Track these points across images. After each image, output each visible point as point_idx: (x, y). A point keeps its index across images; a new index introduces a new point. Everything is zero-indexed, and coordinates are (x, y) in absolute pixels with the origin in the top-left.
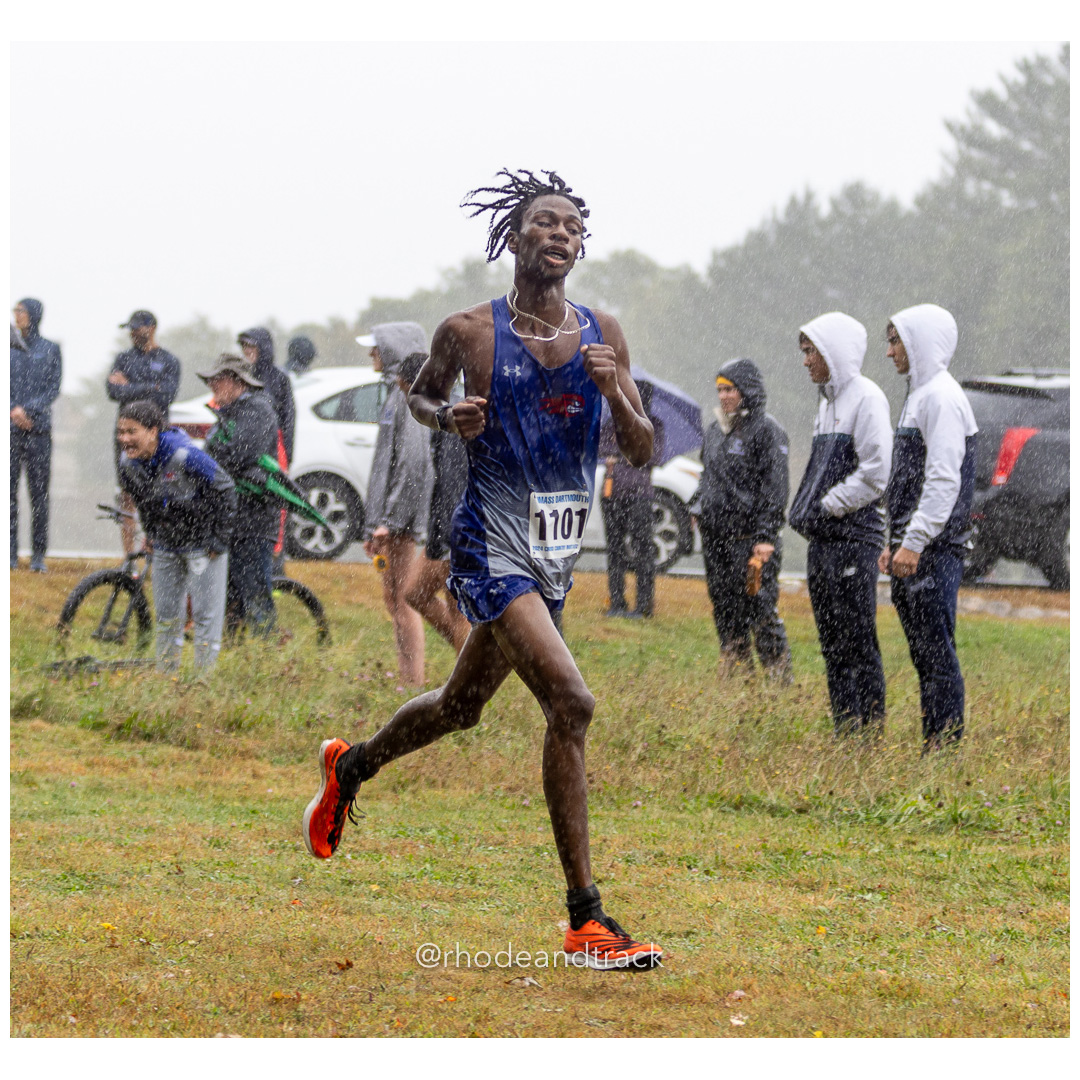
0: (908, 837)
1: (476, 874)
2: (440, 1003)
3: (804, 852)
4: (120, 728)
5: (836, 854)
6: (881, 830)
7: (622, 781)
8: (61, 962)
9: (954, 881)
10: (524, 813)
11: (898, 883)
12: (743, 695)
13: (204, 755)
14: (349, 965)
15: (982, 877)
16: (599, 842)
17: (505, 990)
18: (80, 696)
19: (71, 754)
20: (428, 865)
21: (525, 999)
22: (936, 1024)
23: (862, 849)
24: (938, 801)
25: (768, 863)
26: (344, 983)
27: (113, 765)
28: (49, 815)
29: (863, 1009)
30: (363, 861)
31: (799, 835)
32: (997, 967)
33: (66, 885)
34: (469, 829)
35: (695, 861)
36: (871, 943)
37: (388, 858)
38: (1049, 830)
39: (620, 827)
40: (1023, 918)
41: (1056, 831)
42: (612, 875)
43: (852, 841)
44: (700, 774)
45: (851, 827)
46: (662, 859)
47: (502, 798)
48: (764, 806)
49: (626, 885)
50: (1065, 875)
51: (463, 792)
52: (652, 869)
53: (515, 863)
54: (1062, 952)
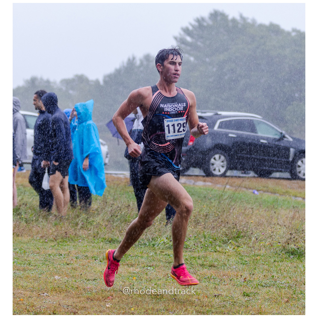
0: (162, 250)
1: (30, 262)
2: (19, 301)
3: (130, 255)
5: (139, 256)
6: (153, 248)
7: (75, 235)
10: (45, 244)
11: (158, 264)
16: (68, 253)
17: (38, 297)
20: (16, 260)
21: (44, 300)
23: (147, 254)
24: (170, 239)
29: (146, 301)
34: (28, 249)
35: (97, 258)
36: (149, 282)
38: (204, 248)
39: (75, 248)
40: (195, 274)
41: (205, 248)
42: (72, 262)
43: (144, 252)
44: (99, 232)
45: (144, 247)
46: (87, 257)
47: (39, 240)
48: (118, 241)
49: (76, 265)
50: (208, 261)
51: (27, 238)
52: (84, 260)
53: (42, 259)
54: (206, 284)
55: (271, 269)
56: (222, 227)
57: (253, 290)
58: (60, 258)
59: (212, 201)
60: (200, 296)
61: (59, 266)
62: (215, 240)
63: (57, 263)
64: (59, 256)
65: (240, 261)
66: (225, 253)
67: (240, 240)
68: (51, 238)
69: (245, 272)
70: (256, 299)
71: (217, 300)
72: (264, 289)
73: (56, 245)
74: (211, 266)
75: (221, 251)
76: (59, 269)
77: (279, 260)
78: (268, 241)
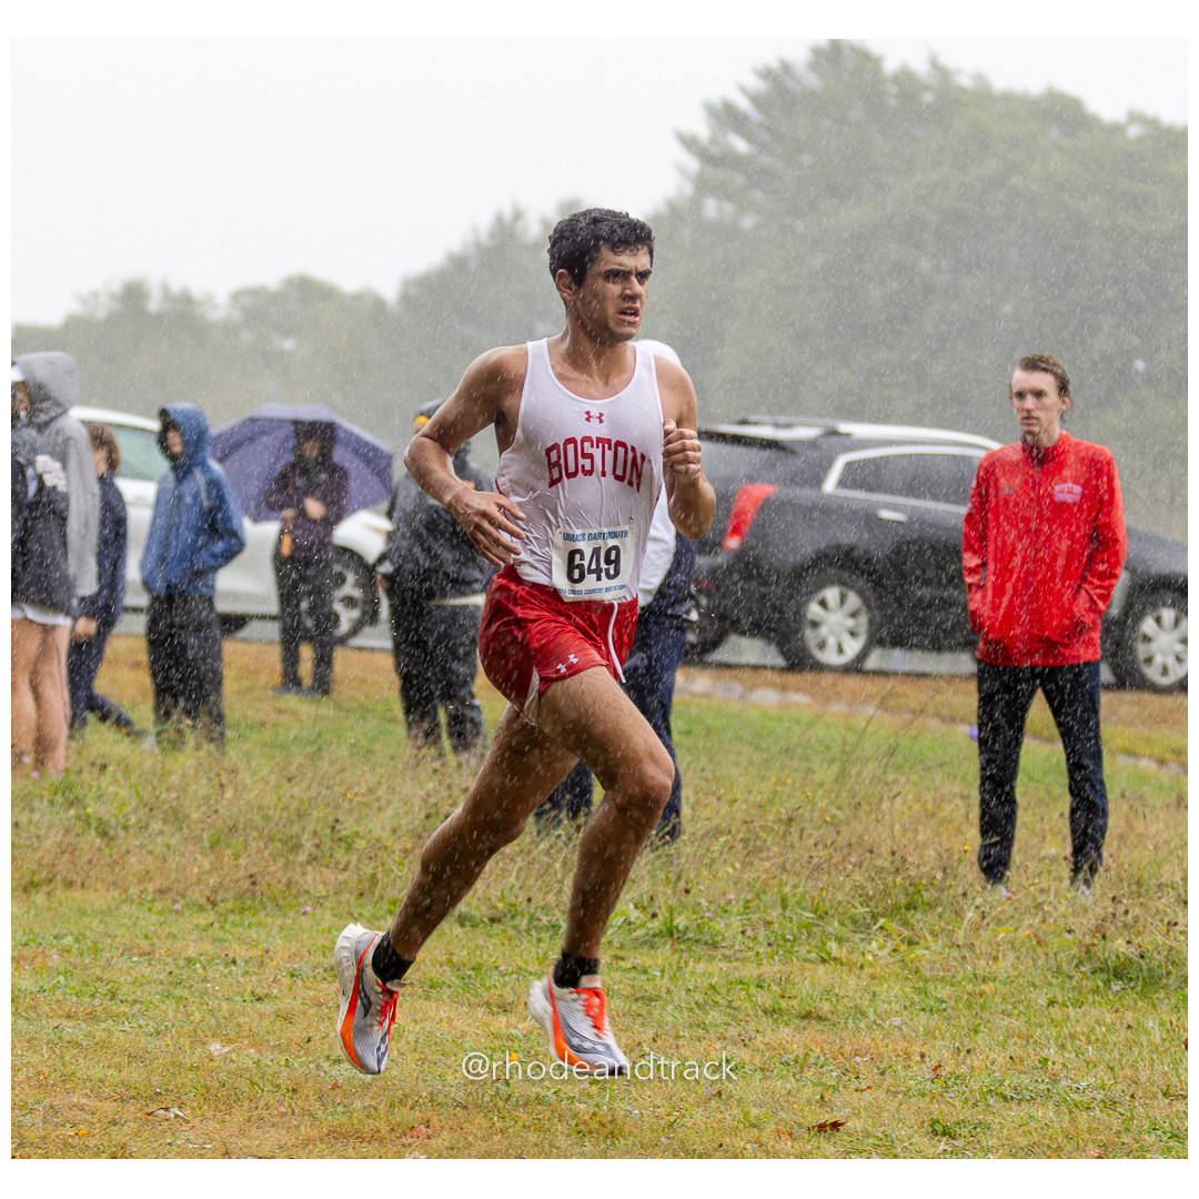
0: (618, 953)
1: (117, 989)
2: (71, 1136)
3: (497, 968)
5: (532, 970)
7: (289, 883)
9: (667, 1003)
10: (174, 918)
12: (430, 785)
15: (699, 997)
16: (260, 954)
17: (146, 1122)
20: (61, 978)
21: (169, 1134)
24: (651, 910)
25: (454, 980)
29: (558, 1148)
31: (491, 948)
32: (713, 1102)
34: (110, 936)
38: (778, 946)
39: (286, 937)
40: (745, 1046)
41: (782, 944)
42: (275, 991)
44: (379, 876)
45: (551, 939)
47: (150, 901)
49: (288, 1004)
50: (795, 997)
51: (105, 894)
52: (321, 985)
53: (162, 977)
54: (788, 1086)
55: (1039, 1031)
56: (851, 867)
57: (966, 1114)
58: (230, 973)
59: (815, 763)
60: (762, 1132)
62: (823, 918)
64: (227, 965)
65: (916, 999)
66: (862, 967)
67: (919, 916)
68: (197, 895)
69: (939, 1043)
70: (978, 1146)
72: (1010, 1109)
73: (216, 925)
74: (807, 1016)
75: (844, 960)
76: (227, 1015)
77: (1066, 998)
78: (1026, 923)
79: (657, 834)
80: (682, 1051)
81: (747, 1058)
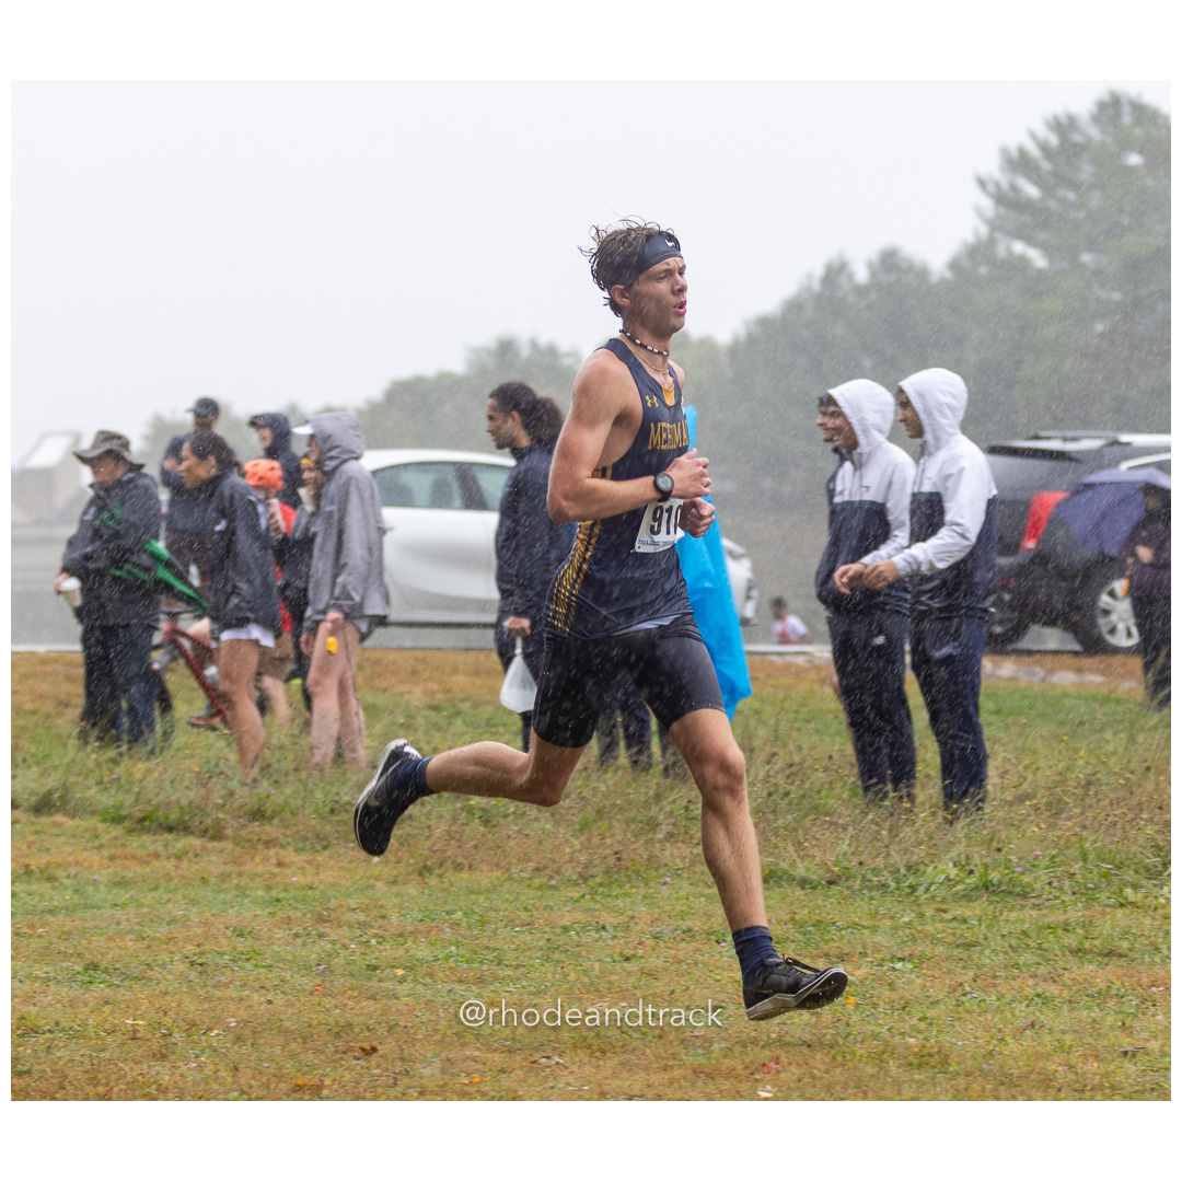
0: (940, 906)
1: (502, 955)
2: (466, 1085)
3: (834, 923)
4: (142, 820)
5: (866, 924)
6: (912, 899)
7: (649, 860)
8: (82, 1056)
9: (985, 948)
10: (550, 892)
11: (929, 952)
13: (228, 845)
14: (374, 1050)
15: (1014, 942)
16: (626, 920)
17: (531, 1070)
18: (101, 791)
19: (93, 848)
20: (453, 948)
21: (551, 1079)
22: (966, 1089)
23: (892, 918)
24: (968, 868)
25: (797, 935)
26: (368, 1068)
27: (134, 858)
28: (70, 910)
29: (892, 1077)
30: (388, 947)
31: (829, 907)
32: (1028, 1032)
33: (88, 979)
34: (495, 910)
35: (723, 935)
36: (901, 1011)
37: (414, 942)
38: (1081, 894)
39: (649, 904)
40: (1055, 982)
41: (1087, 894)
42: (641, 952)
43: (882, 910)
45: (882, 897)
46: (691, 934)
47: (530, 879)
48: (793, 879)
49: (654, 962)
50: (1097, 938)
51: (490, 874)
52: (681, 945)
53: (541, 943)
54: (1093, 1015)
56: (1143, 823)
58: (601, 938)
59: (1108, 735)
60: (1072, 1056)
61: (597, 965)
62: (1120, 868)
63: (591, 957)
64: (598, 931)
66: (1155, 909)
68: (570, 872)
71: (1130, 1067)
73: (587, 897)
74: (1109, 954)
75: (1140, 904)
76: (598, 974)
79: (971, 802)
80: (999, 988)
81: (1056, 992)
